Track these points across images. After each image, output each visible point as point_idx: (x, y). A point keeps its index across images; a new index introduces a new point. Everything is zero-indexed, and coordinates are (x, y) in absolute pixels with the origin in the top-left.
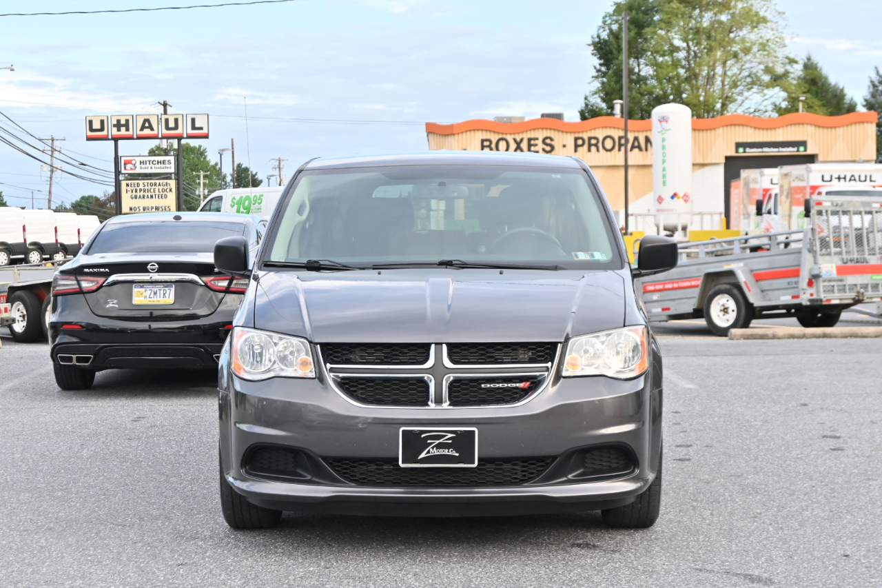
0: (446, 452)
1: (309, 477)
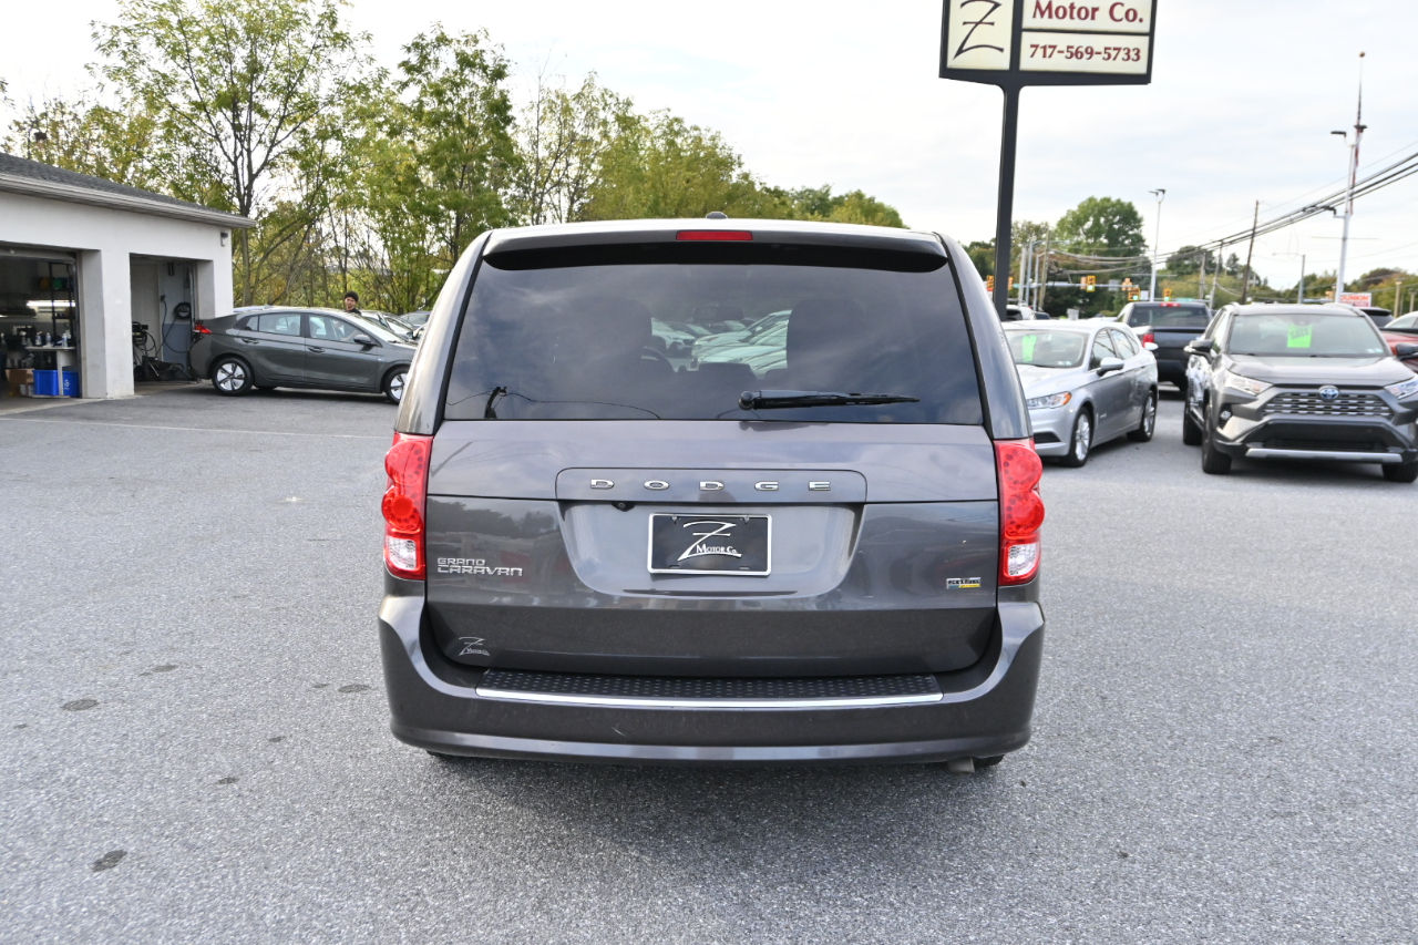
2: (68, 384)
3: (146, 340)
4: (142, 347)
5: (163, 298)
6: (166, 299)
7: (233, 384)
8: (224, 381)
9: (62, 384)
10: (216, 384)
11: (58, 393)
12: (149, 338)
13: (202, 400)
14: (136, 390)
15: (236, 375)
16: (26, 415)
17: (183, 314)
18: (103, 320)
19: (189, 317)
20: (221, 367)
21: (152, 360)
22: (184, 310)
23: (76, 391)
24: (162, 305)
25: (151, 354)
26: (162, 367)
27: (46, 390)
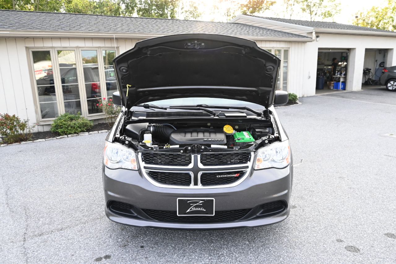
0: (199, 209)
1: (136, 215)
2: (342, 86)
3: (370, 73)
4: (368, 75)
5: (376, 61)
6: (377, 61)
7: (393, 88)
8: (390, 87)
9: (341, 86)
10: (387, 87)
11: (339, 89)
12: (371, 73)
13: (381, 92)
14: (362, 88)
15: (394, 85)
16: (327, 95)
17: (382, 65)
18: (354, 68)
19: (384, 66)
20: (389, 82)
21: (370, 79)
22: (382, 64)
23: (344, 89)
24: (376, 63)
25: (371, 77)
26: (373, 81)
27: (336, 88)
